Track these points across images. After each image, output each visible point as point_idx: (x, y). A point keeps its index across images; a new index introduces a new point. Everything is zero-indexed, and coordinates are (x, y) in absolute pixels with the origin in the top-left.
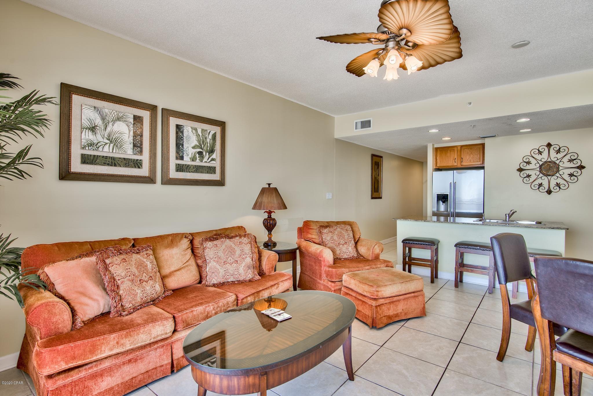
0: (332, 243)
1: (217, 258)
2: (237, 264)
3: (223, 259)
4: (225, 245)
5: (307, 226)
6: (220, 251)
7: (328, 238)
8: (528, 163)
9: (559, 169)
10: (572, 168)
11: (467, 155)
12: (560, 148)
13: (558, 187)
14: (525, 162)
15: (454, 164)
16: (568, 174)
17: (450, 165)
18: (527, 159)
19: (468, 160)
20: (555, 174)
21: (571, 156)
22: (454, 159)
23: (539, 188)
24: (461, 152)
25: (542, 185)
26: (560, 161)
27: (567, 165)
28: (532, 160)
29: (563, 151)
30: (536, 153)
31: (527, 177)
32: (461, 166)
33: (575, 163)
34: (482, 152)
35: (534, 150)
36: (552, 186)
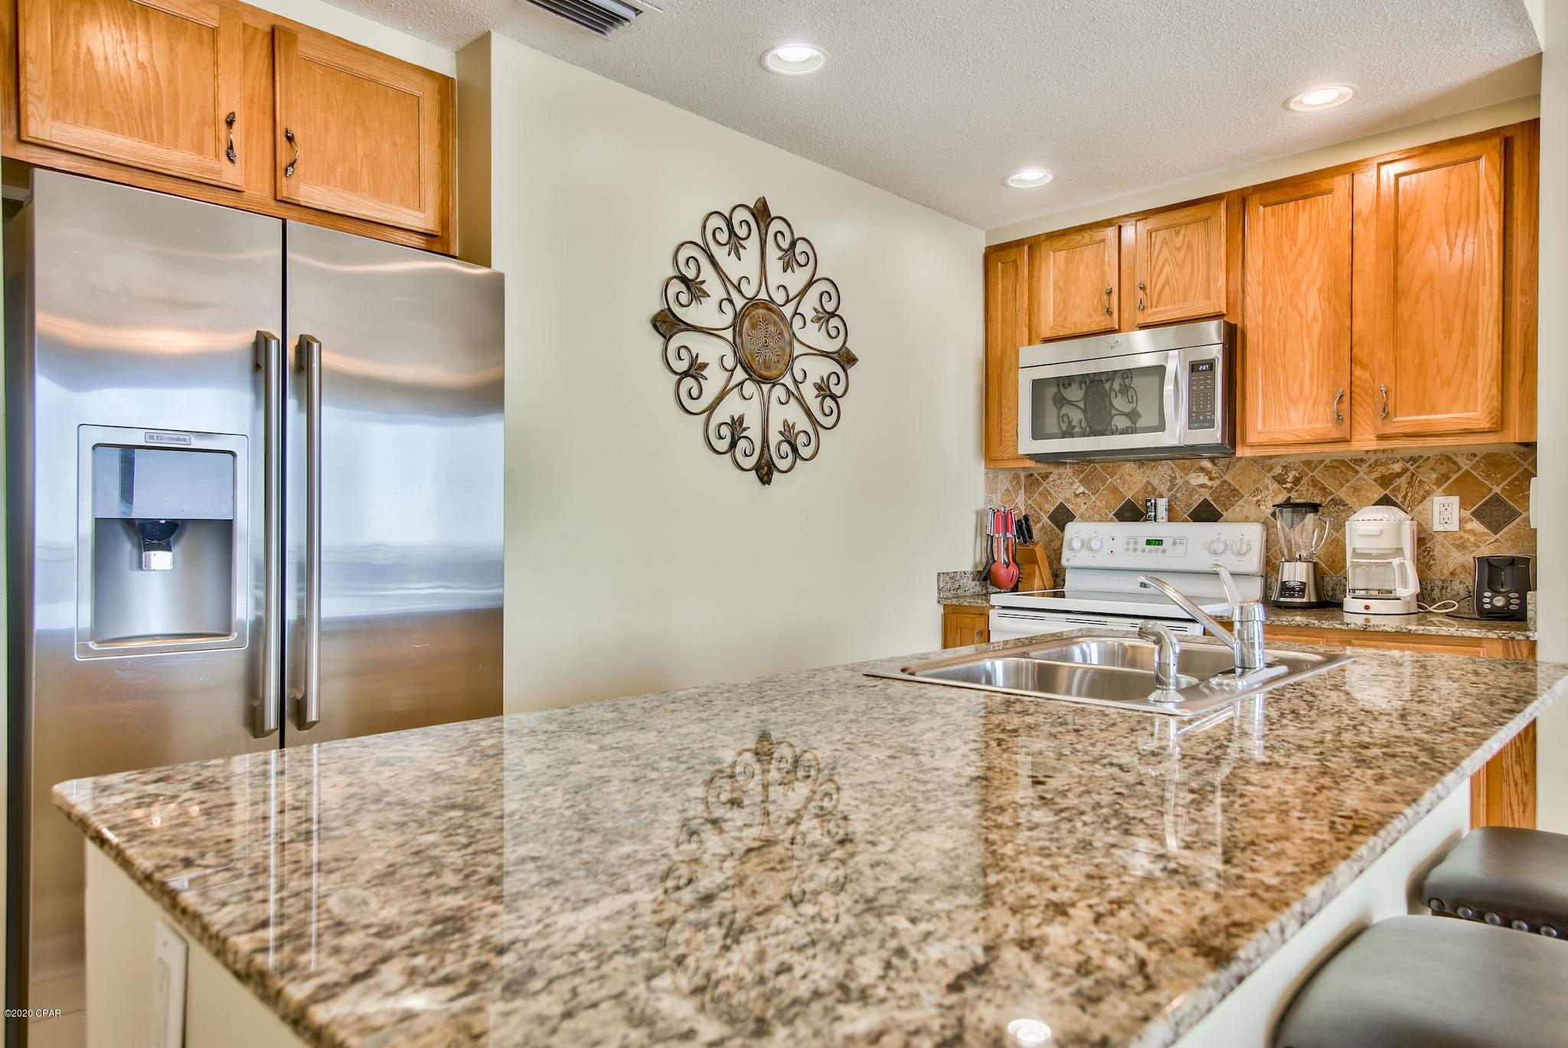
8: (694, 288)
9: (791, 352)
10: (826, 354)
11: (327, 123)
12: (793, 244)
13: (790, 443)
14: (683, 279)
15: (219, 172)
16: (815, 384)
17: (177, 168)
18: (692, 263)
19: (339, 171)
20: (782, 374)
21: (821, 295)
22: (215, 123)
23: (733, 445)
24: (277, 77)
25: (745, 429)
26: (796, 313)
27: (812, 335)
28: (708, 273)
29: (802, 259)
30: (723, 237)
31: (692, 376)
32: (274, 203)
33: (833, 333)
34: (436, 138)
35: (716, 222)
36: (774, 438)
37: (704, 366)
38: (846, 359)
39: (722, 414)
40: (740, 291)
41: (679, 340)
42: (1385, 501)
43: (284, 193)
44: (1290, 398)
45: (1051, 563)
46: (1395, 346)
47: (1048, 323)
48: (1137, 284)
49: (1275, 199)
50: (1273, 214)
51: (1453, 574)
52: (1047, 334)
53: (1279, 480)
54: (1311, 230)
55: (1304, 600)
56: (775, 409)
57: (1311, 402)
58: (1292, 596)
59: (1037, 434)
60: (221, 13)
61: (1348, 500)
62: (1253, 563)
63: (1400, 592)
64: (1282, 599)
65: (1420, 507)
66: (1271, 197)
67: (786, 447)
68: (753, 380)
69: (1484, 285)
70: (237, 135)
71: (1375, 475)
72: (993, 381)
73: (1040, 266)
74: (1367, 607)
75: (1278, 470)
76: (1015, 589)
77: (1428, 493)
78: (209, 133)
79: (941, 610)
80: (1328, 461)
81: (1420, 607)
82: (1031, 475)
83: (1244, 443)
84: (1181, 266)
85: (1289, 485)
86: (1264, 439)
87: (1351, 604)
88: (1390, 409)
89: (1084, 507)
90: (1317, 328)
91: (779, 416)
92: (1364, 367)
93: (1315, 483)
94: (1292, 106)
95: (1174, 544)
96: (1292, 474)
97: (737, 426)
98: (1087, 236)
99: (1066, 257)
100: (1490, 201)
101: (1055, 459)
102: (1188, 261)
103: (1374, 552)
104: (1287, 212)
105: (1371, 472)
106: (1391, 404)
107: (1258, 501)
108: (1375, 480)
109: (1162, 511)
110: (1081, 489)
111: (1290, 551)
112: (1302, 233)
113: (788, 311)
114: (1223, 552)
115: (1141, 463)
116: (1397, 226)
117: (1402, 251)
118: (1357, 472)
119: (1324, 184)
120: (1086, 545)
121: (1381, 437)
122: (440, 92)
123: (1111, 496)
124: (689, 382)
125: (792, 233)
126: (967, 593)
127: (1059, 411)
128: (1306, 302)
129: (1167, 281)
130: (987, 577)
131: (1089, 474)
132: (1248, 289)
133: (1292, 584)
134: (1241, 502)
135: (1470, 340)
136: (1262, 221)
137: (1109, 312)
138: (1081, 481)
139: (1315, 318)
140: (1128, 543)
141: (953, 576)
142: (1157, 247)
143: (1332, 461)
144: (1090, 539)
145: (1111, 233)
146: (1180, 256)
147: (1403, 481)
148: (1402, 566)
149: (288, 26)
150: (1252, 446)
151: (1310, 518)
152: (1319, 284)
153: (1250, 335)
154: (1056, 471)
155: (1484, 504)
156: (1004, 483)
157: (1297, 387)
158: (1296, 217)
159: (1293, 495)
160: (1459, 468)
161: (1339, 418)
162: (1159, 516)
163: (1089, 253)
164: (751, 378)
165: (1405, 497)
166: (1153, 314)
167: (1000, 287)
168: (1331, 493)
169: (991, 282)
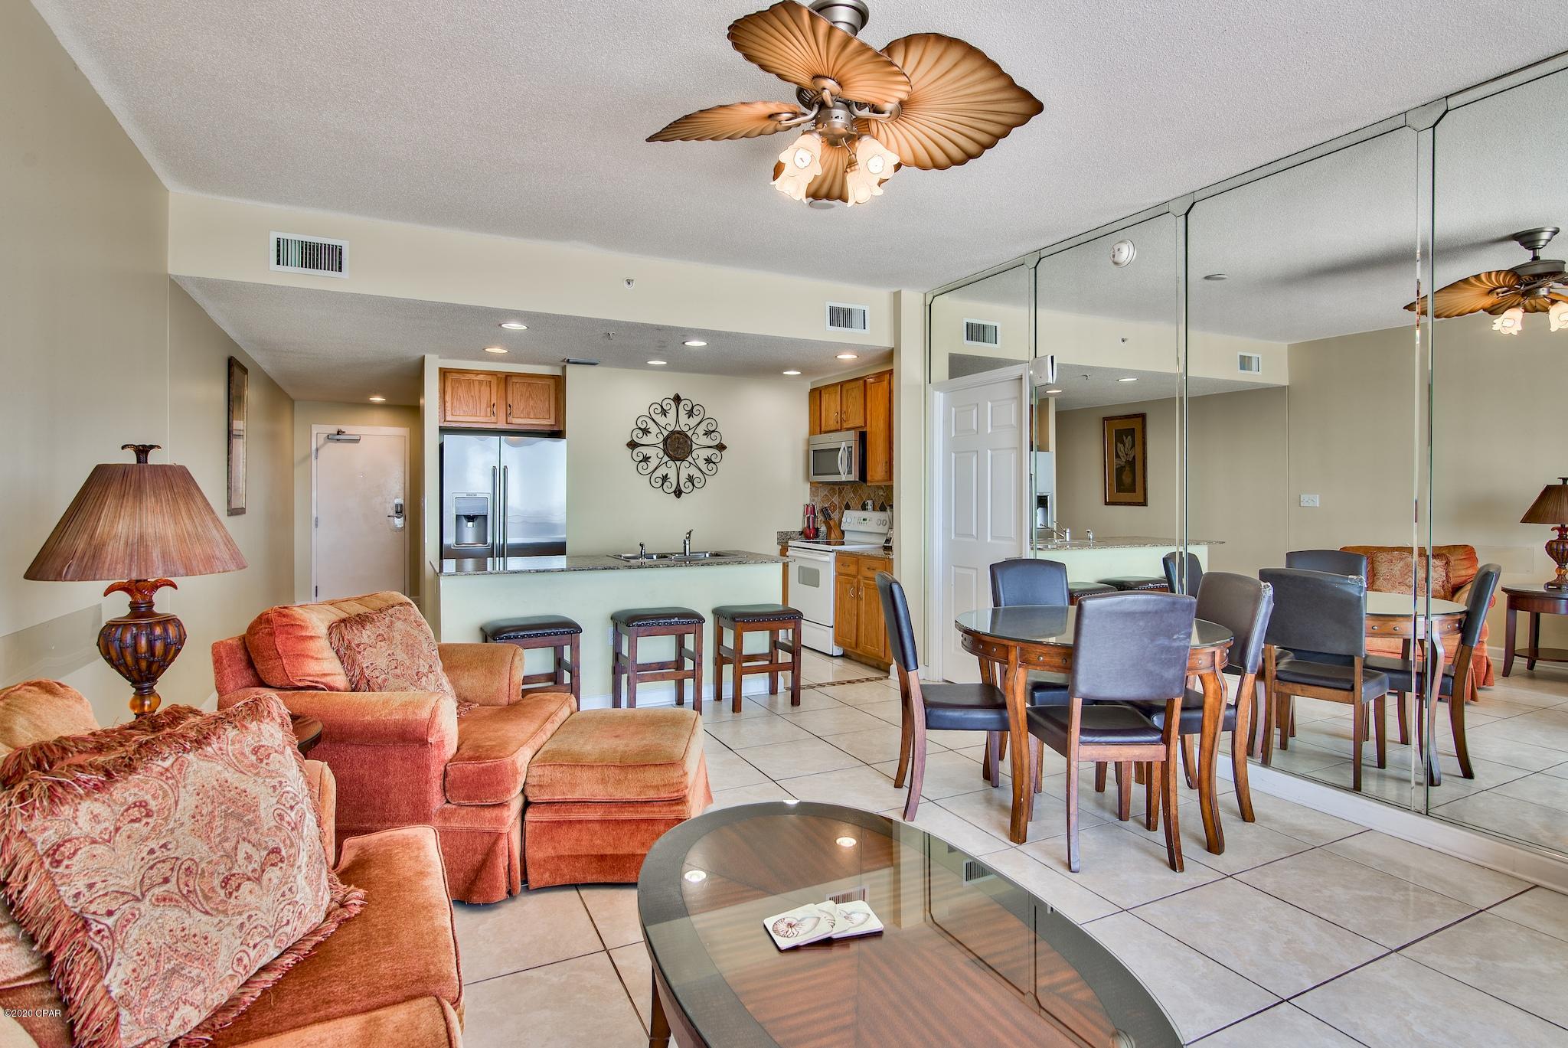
0: (397, 676)
1: (174, 880)
2: (284, 865)
3: (210, 868)
4: (190, 788)
5: (291, 630)
6: (177, 832)
7: (382, 662)
8: (645, 431)
9: (691, 448)
10: (710, 447)
11: (521, 399)
12: (692, 408)
13: (691, 482)
14: (640, 429)
15: (491, 419)
16: (704, 459)
17: (480, 421)
18: (644, 422)
19: (524, 412)
20: (687, 457)
21: (707, 425)
22: (490, 406)
23: (662, 485)
24: (508, 389)
25: (668, 479)
26: (694, 433)
27: (703, 440)
28: (651, 425)
29: (697, 412)
30: (658, 411)
32: (506, 424)
33: (714, 438)
34: (554, 395)
35: (655, 406)
36: (683, 481)
37: (649, 457)
38: (721, 447)
39: (658, 473)
40: (666, 429)
41: (638, 450)
43: (509, 421)
44: (877, 462)
47: (824, 426)
50: (873, 387)
52: (824, 429)
56: (683, 470)
59: (815, 473)
60: (492, 377)
67: (689, 484)
70: (496, 408)
73: (822, 400)
78: (488, 409)
83: (868, 480)
84: (854, 405)
91: (685, 472)
95: (870, 520)
97: (664, 478)
98: (833, 388)
99: (828, 397)
104: (876, 386)
112: (879, 396)
113: (690, 433)
114: (880, 524)
120: (846, 520)
122: (556, 381)
124: (643, 464)
125: (692, 404)
129: (851, 411)
132: (868, 417)
136: (871, 390)
137: (838, 422)
140: (858, 520)
141: (786, 533)
142: (849, 396)
145: (838, 388)
146: (853, 401)
153: (868, 436)
158: (878, 389)
163: (833, 396)
164: (671, 460)
166: (848, 424)
167: (813, 407)
169: (811, 405)
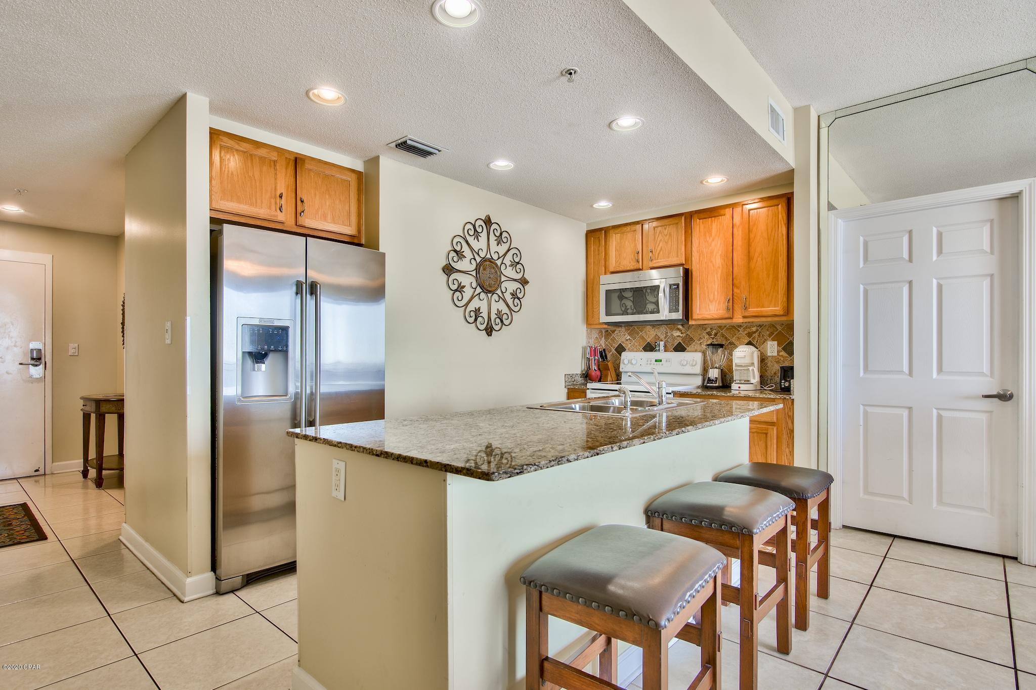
8: (459, 254)
9: (500, 280)
10: (515, 280)
11: (315, 194)
12: (501, 234)
13: (500, 318)
14: (455, 251)
15: (277, 216)
16: (510, 293)
17: (262, 216)
18: (459, 244)
19: (320, 212)
20: (497, 289)
21: (513, 255)
22: (275, 197)
23: (476, 320)
24: (298, 177)
25: (481, 313)
26: (502, 263)
27: (509, 272)
28: (465, 248)
29: (505, 240)
30: (472, 233)
31: (459, 291)
32: (296, 227)
33: (518, 271)
34: (356, 196)
35: (469, 226)
36: (493, 316)
37: (464, 287)
38: (524, 282)
39: (472, 307)
40: (479, 255)
41: (454, 276)
42: (750, 343)
43: (299, 223)
44: (710, 300)
45: (615, 370)
46: (749, 280)
47: (612, 266)
48: (649, 249)
49: (703, 217)
50: (703, 223)
51: (775, 373)
52: (612, 269)
53: (709, 334)
54: (717, 231)
55: (717, 385)
56: (494, 304)
57: (718, 302)
58: (712, 383)
59: (608, 313)
60: (278, 155)
61: (736, 343)
62: (698, 369)
63: (753, 381)
64: (708, 385)
65: (762, 346)
66: (702, 216)
67: (498, 320)
68: (484, 292)
69: (781, 256)
70: (283, 201)
71: (746, 332)
72: (590, 290)
73: (609, 240)
74: (739, 387)
75: (709, 330)
76: (600, 381)
77: (766, 340)
78: (273, 201)
79: (566, 391)
80: (728, 326)
81: (761, 387)
82: (607, 331)
83: (692, 319)
84: (667, 243)
85: (713, 336)
86: (700, 317)
87: (734, 386)
88: (747, 305)
89: (630, 345)
90: (720, 271)
91: (495, 307)
92: (738, 288)
93: (723, 336)
94: (704, 182)
95: (667, 361)
96: (714, 332)
97: (477, 312)
98: (629, 228)
99: (621, 236)
100: (782, 223)
101: (618, 324)
102: (670, 240)
103: (743, 364)
104: (708, 222)
105: (744, 331)
106: (747, 303)
107: (701, 343)
108: (746, 334)
109: (662, 348)
110: (629, 337)
111: (712, 364)
112: (714, 231)
113: (499, 262)
114: (685, 365)
115: (653, 326)
116: (749, 231)
117: (751, 241)
118: (739, 331)
119: (722, 212)
120: (630, 362)
121: (744, 317)
122: (358, 178)
123: (641, 340)
124: (458, 294)
125: (501, 229)
126: (578, 383)
127: (621, 302)
128: (716, 260)
129: (661, 249)
130: (587, 376)
131: (632, 330)
132: (693, 253)
133: (712, 378)
134: (694, 344)
135: (776, 278)
136: (698, 225)
137: (638, 261)
138: (628, 334)
139: (719, 267)
140: (647, 361)
141: (572, 376)
142: (657, 234)
143: (729, 326)
144: (632, 359)
145: (639, 227)
146: (666, 238)
147: (757, 334)
148: (753, 370)
149: (301, 157)
150: (695, 320)
151: (720, 350)
152: (720, 253)
153: (694, 273)
154: (618, 329)
155: (786, 345)
156: (595, 335)
157: (712, 295)
158: (711, 225)
159: (714, 340)
160: (777, 330)
161: (728, 309)
162: (660, 350)
163: (630, 235)
164: (483, 291)
165: (757, 341)
166: (656, 263)
167: (592, 248)
168: (729, 340)
169: (589, 246)
